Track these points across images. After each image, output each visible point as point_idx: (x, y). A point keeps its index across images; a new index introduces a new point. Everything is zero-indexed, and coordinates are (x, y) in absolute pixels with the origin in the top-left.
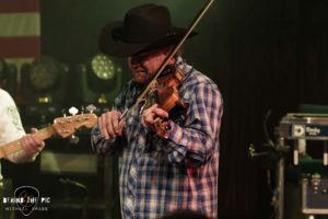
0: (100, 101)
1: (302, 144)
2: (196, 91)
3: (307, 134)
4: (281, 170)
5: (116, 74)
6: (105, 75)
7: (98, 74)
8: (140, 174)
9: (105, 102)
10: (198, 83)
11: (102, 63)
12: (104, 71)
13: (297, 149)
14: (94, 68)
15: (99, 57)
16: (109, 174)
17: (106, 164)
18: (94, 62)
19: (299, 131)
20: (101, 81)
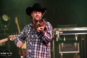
1: (58, 36)
2: (48, 26)
3: (59, 33)
4: (54, 43)
5: (9, 19)
6: (6, 20)
9: (6, 27)
10: (48, 24)
11: (5, 17)
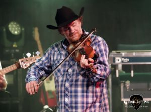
0: (14, 46)
1: (120, 66)
2: (99, 46)
3: (122, 61)
5: (21, 32)
6: (16, 33)
7: (12, 32)
8: (71, 86)
9: (16, 46)
10: (99, 42)
11: (14, 26)
12: (15, 30)
13: (118, 69)
14: (10, 29)
15: (12, 23)
16: (20, 84)
17: (19, 80)
18: (10, 26)
19: (119, 60)
20: (14, 36)
